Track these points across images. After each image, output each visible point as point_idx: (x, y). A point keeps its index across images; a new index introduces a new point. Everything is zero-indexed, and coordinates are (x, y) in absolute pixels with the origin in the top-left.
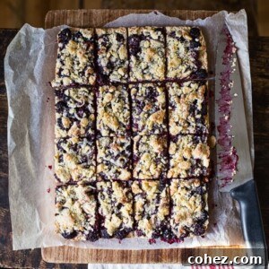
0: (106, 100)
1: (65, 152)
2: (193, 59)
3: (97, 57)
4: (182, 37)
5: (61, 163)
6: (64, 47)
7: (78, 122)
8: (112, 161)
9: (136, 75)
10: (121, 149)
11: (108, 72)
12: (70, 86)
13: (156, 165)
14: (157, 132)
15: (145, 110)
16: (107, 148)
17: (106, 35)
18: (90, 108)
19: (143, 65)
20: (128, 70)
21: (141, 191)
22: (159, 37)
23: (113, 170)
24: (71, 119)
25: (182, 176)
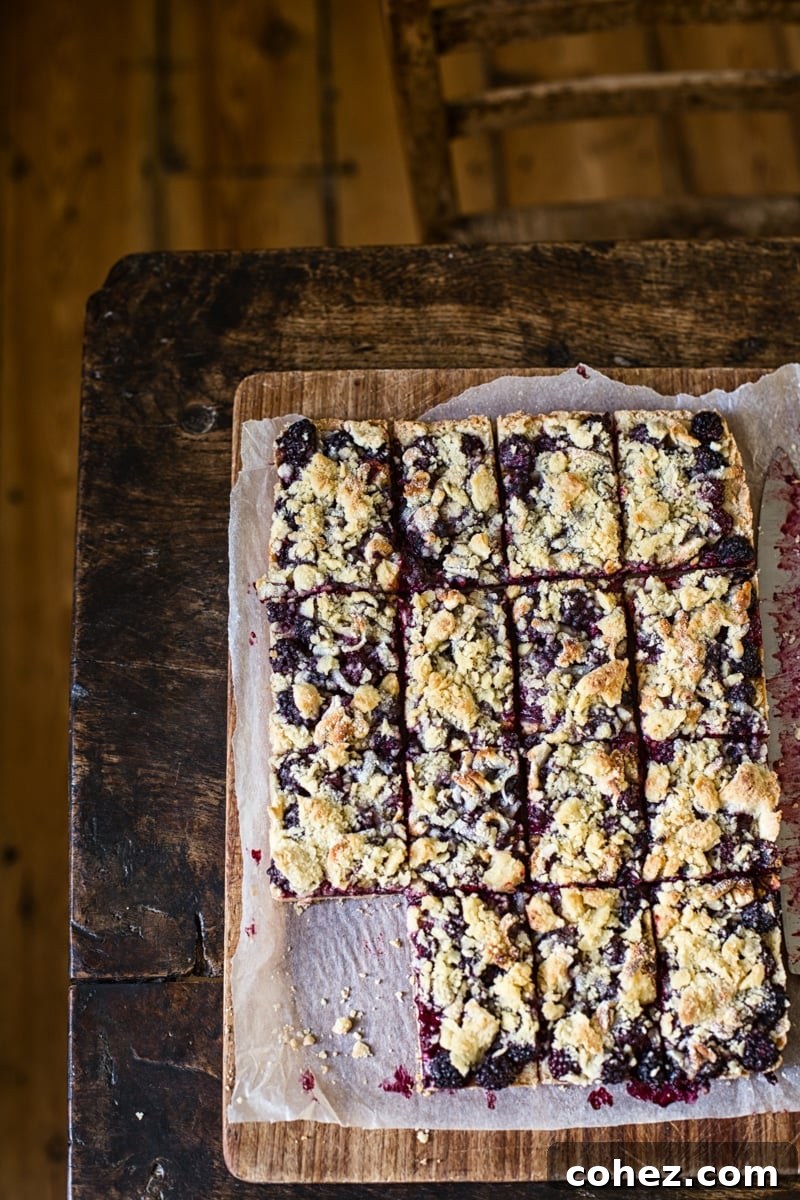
0: (435, 633)
1: (305, 793)
2: (705, 505)
3: (400, 504)
4: (667, 438)
5: (292, 831)
6: (295, 476)
7: (347, 699)
8: (460, 827)
9: (530, 554)
10: (489, 789)
11: (438, 549)
12: (315, 592)
13: (607, 837)
14: (603, 731)
15: (561, 661)
16: (442, 784)
17: (428, 439)
18: (383, 653)
19: (550, 526)
20: (504, 540)
21: (560, 923)
22: (596, 439)
23: (464, 855)
24: (325, 691)
25: (693, 872)
